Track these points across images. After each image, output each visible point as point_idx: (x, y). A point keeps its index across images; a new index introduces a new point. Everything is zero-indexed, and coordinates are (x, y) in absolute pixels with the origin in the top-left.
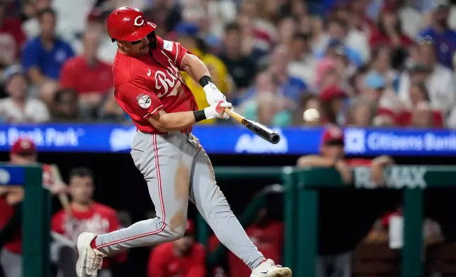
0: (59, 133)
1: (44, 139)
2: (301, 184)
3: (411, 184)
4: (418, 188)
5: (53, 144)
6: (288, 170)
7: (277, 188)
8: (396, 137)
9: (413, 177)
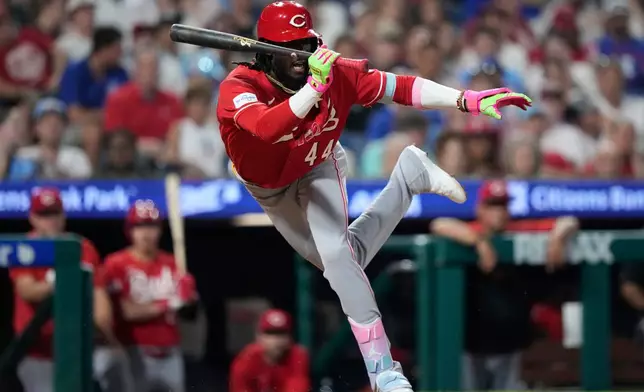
0: (104, 192)
1: (83, 200)
2: (440, 258)
3: (592, 257)
4: (602, 264)
5: (94, 208)
6: (421, 240)
7: (407, 265)
8: (571, 192)
9: (594, 247)
